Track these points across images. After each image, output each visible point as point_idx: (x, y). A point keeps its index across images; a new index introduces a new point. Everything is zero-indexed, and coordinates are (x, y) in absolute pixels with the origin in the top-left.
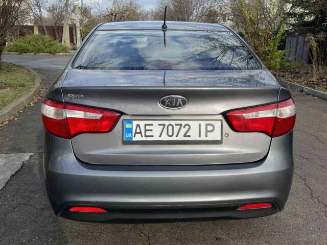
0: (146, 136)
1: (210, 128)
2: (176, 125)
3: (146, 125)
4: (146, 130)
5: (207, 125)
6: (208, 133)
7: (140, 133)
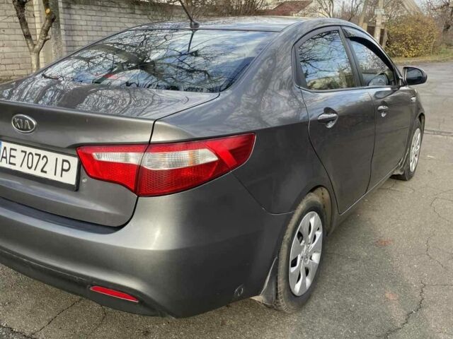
0: (10, 163)
1: (66, 166)
2: (36, 154)
3: (11, 149)
4: (11, 156)
5: (64, 161)
6: (64, 172)
7: (6, 158)
